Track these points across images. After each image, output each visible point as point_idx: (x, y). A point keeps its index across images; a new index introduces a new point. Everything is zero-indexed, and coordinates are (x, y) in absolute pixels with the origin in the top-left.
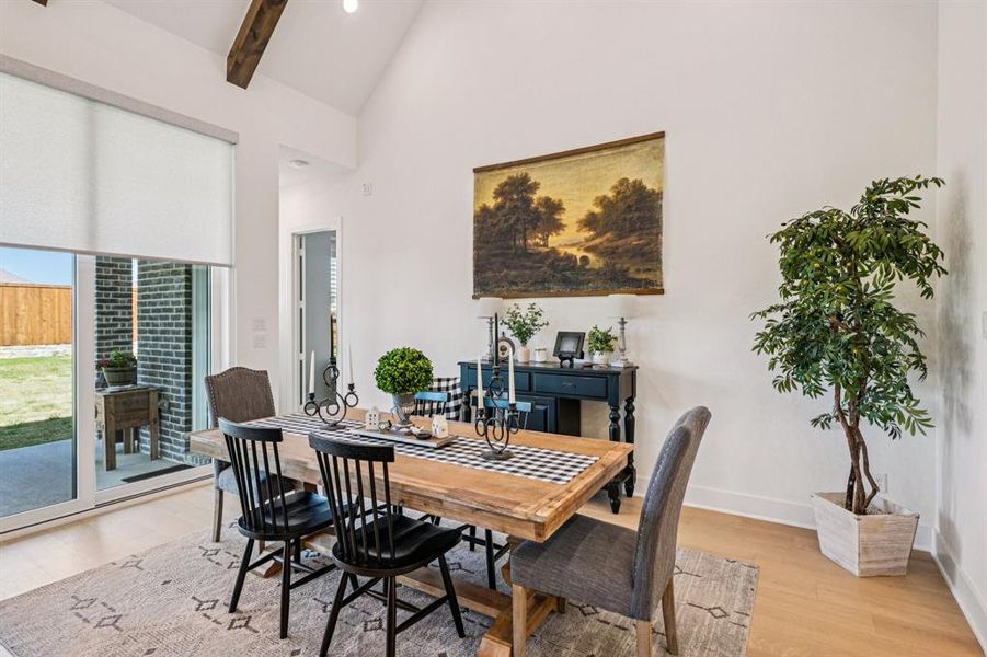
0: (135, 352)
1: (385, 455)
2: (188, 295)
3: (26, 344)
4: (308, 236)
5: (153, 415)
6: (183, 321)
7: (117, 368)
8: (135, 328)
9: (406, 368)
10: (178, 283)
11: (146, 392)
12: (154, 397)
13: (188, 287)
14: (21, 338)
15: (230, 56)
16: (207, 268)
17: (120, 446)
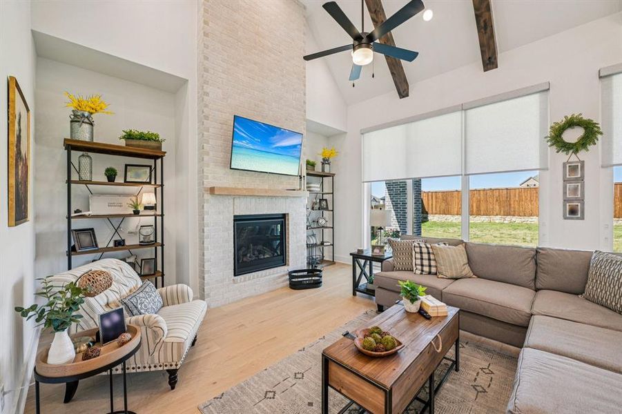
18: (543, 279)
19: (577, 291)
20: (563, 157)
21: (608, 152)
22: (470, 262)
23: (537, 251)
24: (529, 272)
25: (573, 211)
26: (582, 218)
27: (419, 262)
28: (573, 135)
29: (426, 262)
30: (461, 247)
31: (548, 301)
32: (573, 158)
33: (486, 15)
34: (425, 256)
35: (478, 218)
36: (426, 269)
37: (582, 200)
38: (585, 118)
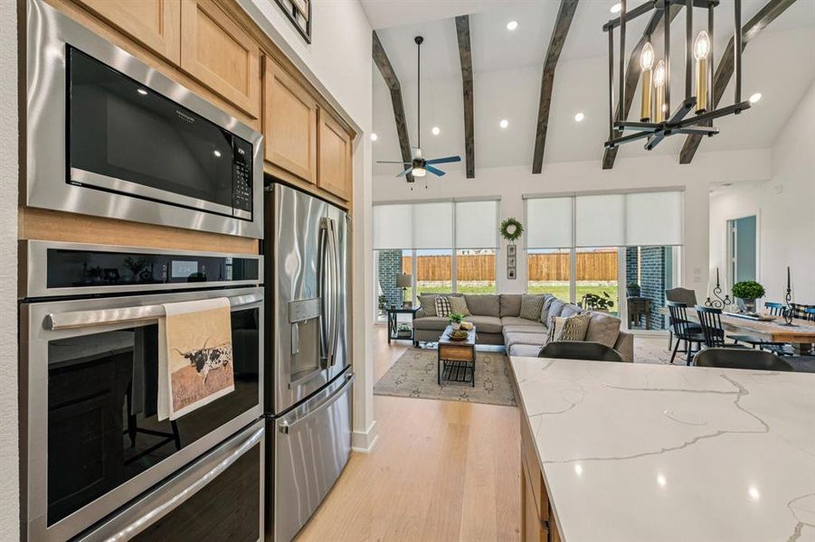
0: (639, 284)
1: (719, 312)
2: (663, 258)
3: (588, 280)
4: (739, 220)
5: (647, 310)
6: (660, 269)
7: (633, 289)
8: (639, 273)
9: (745, 288)
10: (659, 253)
11: (644, 300)
12: (647, 303)
13: (663, 254)
14: (586, 277)
15: (681, 153)
16: (670, 247)
17: (633, 323)
18: (504, 311)
19: (517, 315)
20: (507, 242)
21: (526, 241)
22: (468, 307)
23: (500, 297)
24: (496, 310)
25: (511, 275)
26: (515, 278)
27: (440, 309)
28: (511, 229)
29: (445, 309)
30: (462, 298)
31: (506, 320)
32: (512, 243)
33: (471, 145)
34: (444, 305)
35: (433, 283)
36: (445, 313)
37: (515, 268)
38: (507, 221)
